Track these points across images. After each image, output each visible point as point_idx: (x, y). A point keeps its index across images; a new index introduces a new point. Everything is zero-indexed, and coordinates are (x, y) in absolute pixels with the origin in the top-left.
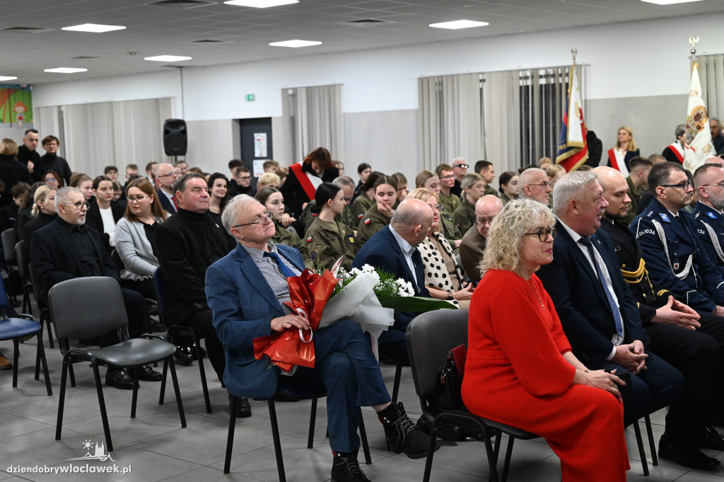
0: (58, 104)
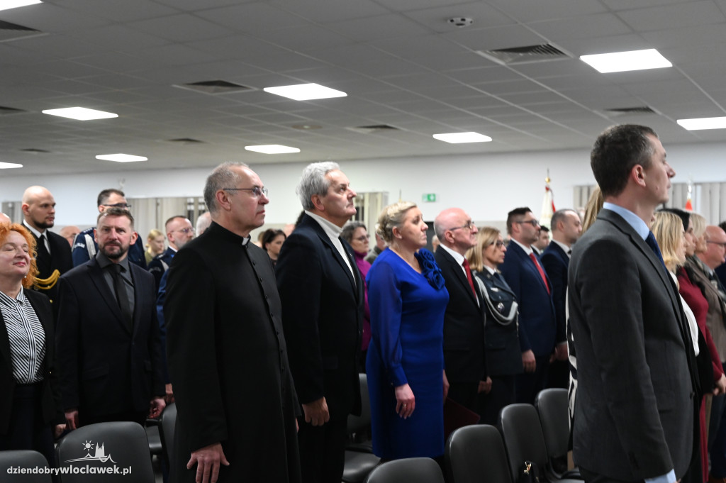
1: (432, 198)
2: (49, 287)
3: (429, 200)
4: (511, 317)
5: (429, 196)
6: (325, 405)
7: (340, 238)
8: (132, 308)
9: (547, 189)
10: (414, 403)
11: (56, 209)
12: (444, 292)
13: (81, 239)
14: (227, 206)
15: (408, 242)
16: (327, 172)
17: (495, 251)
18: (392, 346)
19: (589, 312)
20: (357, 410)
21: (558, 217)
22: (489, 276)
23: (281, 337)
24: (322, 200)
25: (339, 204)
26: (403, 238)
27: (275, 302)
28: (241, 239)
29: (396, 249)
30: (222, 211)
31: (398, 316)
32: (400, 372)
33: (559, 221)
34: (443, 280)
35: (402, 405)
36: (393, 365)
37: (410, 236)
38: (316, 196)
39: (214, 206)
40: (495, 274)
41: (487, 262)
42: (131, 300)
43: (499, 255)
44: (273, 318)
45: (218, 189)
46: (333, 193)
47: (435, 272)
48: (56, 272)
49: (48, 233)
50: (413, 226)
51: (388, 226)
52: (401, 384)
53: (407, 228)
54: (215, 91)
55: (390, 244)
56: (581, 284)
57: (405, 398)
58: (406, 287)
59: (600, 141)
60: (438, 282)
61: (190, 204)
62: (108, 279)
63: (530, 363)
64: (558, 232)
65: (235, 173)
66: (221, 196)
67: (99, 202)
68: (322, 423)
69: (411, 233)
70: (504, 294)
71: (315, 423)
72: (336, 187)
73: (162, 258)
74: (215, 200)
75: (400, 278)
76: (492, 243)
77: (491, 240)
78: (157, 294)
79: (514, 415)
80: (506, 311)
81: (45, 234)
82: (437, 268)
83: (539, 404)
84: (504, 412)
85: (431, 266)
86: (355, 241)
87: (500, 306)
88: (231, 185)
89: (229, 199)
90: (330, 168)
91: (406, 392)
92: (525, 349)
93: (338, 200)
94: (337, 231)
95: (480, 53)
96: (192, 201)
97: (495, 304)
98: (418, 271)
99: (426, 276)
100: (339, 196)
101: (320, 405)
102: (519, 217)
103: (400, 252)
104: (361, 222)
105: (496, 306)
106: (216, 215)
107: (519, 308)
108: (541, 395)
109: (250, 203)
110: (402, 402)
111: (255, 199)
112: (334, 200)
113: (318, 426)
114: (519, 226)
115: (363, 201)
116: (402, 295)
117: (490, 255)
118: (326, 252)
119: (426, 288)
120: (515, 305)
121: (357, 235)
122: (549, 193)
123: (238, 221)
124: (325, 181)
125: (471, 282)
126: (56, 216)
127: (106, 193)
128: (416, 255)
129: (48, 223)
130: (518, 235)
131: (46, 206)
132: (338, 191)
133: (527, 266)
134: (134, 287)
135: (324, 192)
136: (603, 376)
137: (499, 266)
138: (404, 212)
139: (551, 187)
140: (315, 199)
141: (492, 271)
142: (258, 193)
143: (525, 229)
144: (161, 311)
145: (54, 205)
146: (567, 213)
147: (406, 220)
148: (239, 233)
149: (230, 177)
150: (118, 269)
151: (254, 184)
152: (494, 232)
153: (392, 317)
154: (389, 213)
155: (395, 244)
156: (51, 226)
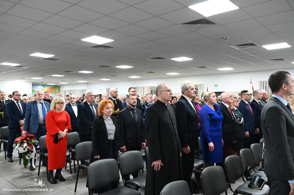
0: (65, 90)
1: (217, 86)
2: (117, 113)
3: (216, 86)
4: (241, 122)
5: (216, 85)
6: (189, 148)
7: (191, 101)
8: (137, 120)
9: (251, 83)
10: (214, 147)
11: (118, 93)
12: (222, 116)
13: (125, 100)
14: (161, 95)
15: (211, 103)
16: (189, 84)
17: (236, 103)
18: (207, 132)
19: (269, 129)
20: (198, 149)
21: (255, 92)
22: (235, 110)
23: (176, 131)
24: (186, 91)
25: (191, 93)
26: (210, 101)
27: (175, 121)
28: (165, 104)
29: (208, 104)
30: (160, 97)
31: (209, 123)
32: (210, 139)
33: (255, 94)
34: (221, 113)
35: (210, 148)
36: (208, 137)
37: (212, 101)
38: (185, 90)
39: (158, 95)
40: (236, 110)
41: (234, 106)
42: (137, 118)
43: (237, 104)
44: (174, 126)
45: (159, 90)
46: (189, 90)
47: (219, 111)
48: (118, 109)
49: (116, 99)
50: (213, 98)
51: (206, 98)
52: (210, 142)
53: (211, 98)
54: (158, 60)
55: (206, 103)
56: (266, 120)
57: (211, 146)
58: (211, 115)
59: (272, 76)
60: (220, 113)
61: (152, 88)
62: (131, 113)
63: (247, 135)
64: (255, 97)
65: (163, 86)
66: (160, 93)
67: (129, 91)
68: (188, 153)
69: (212, 100)
70: (239, 115)
71: (187, 153)
72: (191, 88)
73: (145, 105)
74: (158, 94)
75: (209, 113)
76: (235, 101)
77: (235, 100)
78: (143, 116)
79: (244, 152)
80: (240, 121)
81: (115, 99)
82: (219, 110)
83: (251, 148)
84: (241, 151)
85: (218, 109)
86: (195, 100)
87: (238, 119)
88: (162, 89)
89: (162, 93)
90: (190, 83)
91: (211, 144)
92: (246, 131)
93: (191, 92)
94: (190, 100)
95: (231, 46)
96: (152, 87)
97: (237, 118)
98: (214, 110)
99: (216, 112)
100: (191, 91)
101: (188, 148)
102: (244, 93)
103: (209, 105)
104: (197, 95)
105: (237, 119)
106: (159, 98)
107: (244, 119)
108: (252, 145)
109: (167, 94)
110: (210, 147)
111: (169, 93)
112: (189, 92)
113: (187, 154)
114: (244, 96)
115: (197, 87)
116: (210, 117)
117: (235, 104)
118: (188, 106)
119: (216, 115)
120: (243, 119)
121: (196, 98)
122: (251, 84)
123: (164, 99)
124: (188, 86)
125: (231, 113)
126: (118, 95)
127: (130, 88)
128: (213, 106)
129: (116, 96)
130: (244, 98)
131: (115, 92)
132: (191, 90)
133: (247, 107)
134: (137, 114)
135: (187, 89)
136: (274, 148)
137: (237, 107)
138: (210, 94)
139: (252, 82)
140: (184, 91)
141: (235, 109)
142: (170, 91)
143: (246, 97)
144: (144, 120)
145: (117, 92)
146: (258, 91)
147: (211, 96)
148: (165, 103)
149: (162, 87)
150: (134, 110)
151: (168, 89)
152: (236, 98)
153: (207, 123)
154: (206, 94)
155: (208, 103)
156: (117, 97)
